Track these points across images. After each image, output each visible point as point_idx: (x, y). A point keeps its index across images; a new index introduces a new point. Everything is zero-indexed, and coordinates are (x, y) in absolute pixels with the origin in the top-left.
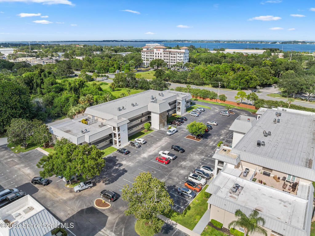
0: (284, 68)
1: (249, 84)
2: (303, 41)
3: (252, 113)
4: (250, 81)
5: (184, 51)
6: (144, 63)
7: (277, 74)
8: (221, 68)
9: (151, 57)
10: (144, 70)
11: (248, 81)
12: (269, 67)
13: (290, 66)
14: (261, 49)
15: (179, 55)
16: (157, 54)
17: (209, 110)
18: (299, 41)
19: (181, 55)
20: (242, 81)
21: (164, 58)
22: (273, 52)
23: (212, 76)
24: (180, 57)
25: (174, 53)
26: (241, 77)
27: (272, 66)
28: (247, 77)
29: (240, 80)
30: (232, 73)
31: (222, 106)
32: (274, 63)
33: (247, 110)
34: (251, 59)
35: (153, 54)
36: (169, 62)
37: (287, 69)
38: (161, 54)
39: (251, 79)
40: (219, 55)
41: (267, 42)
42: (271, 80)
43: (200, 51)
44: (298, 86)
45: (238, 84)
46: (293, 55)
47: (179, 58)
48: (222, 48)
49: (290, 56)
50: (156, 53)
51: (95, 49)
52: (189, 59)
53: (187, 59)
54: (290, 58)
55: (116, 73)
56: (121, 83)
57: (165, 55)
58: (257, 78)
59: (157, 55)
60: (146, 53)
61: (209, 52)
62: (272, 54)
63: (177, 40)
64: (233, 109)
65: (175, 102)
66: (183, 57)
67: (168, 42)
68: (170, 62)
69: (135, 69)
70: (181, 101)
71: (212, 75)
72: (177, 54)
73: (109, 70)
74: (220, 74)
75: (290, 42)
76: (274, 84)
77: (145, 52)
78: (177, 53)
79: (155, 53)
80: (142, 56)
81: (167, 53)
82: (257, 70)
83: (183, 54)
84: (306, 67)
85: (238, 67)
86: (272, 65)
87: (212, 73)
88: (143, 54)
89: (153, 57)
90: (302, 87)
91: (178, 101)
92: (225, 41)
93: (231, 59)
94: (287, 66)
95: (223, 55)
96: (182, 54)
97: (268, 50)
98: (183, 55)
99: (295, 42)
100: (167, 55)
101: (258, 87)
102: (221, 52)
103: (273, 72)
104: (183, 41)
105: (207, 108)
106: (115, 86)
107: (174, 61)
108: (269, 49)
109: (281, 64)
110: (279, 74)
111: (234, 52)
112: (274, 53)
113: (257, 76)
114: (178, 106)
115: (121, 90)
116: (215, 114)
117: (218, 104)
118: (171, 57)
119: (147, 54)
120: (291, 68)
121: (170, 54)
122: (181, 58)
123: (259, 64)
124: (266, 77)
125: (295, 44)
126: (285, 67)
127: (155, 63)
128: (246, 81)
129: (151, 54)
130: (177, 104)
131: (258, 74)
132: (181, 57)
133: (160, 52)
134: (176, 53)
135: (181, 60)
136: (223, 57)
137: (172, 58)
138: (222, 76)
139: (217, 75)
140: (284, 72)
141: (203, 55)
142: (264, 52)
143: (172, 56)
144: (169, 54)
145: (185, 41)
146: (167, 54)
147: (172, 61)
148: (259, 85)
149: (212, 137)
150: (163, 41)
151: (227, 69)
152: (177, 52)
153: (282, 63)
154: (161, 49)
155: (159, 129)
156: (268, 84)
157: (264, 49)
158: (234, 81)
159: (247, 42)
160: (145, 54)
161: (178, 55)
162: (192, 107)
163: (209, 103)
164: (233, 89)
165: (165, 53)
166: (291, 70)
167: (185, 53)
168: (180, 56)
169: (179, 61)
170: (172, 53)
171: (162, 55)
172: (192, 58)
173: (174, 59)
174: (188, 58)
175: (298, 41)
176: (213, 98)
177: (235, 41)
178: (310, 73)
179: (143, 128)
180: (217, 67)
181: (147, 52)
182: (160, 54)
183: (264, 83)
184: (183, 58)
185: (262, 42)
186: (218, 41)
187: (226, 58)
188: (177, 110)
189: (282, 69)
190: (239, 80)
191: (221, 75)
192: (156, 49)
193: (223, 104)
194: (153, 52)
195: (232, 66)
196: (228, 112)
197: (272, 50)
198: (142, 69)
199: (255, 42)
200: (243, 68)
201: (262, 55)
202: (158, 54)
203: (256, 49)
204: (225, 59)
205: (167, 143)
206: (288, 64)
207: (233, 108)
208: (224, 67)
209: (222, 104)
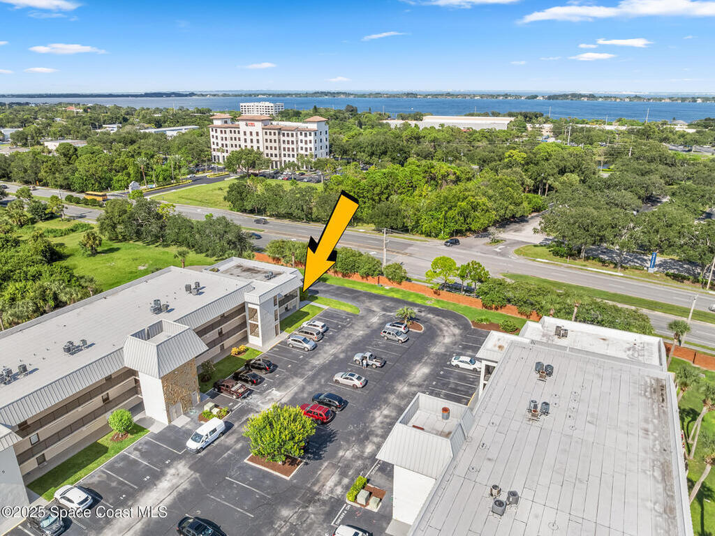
0: (556, 170)
1: (469, 220)
2: (590, 95)
3: (473, 322)
4: (473, 214)
5: (314, 126)
6: (218, 156)
7: (540, 187)
8: (400, 177)
9: (234, 142)
10: (212, 177)
11: (466, 213)
12: (519, 169)
13: (568, 164)
14: (504, 116)
15: (303, 137)
16: (248, 133)
17: (353, 317)
18: (583, 92)
19: (309, 138)
20: (450, 213)
21: (266, 144)
22: (529, 121)
23: (377, 198)
24: (306, 141)
25: (290, 133)
26: (449, 203)
27: (527, 164)
28: (464, 204)
29: (447, 212)
30: (426, 189)
31: (392, 299)
32: (532, 156)
33: (460, 313)
34: (480, 144)
35: (237, 135)
36: (280, 155)
37: (562, 172)
38: (257, 134)
39: (474, 208)
40: (405, 134)
41: (517, 96)
42: (525, 204)
43: (366, 120)
44: (593, 230)
45: (441, 223)
46: (573, 131)
47: (303, 145)
48: (418, 114)
49: (568, 132)
50: (245, 132)
51: (106, 118)
52: (331, 146)
53: (324, 147)
54: (567, 138)
55: (130, 190)
56: (120, 228)
57: (268, 137)
58: (490, 204)
59: (248, 137)
60: (221, 131)
61: (387, 123)
62: (529, 126)
63: (322, 93)
64: (422, 308)
65: (242, 308)
66: (313, 141)
67: (301, 97)
68: (282, 155)
69: (189, 176)
70: (257, 308)
71: (378, 195)
72: (297, 134)
73: (113, 183)
74: (399, 191)
75: (565, 96)
76: (532, 212)
77: (219, 130)
78: (299, 133)
79: (242, 133)
80: (212, 140)
81: (273, 131)
82: (489, 181)
83: (313, 133)
84: (602, 159)
85: (443, 171)
86: (528, 162)
87: (377, 190)
88: (214, 133)
89: (238, 143)
90: (601, 234)
91: (250, 306)
92: (429, 95)
93: (432, 144)
94: (562, 164)
95: (415, 135)
96: (310, 135)
97: (519, 117)
98: (312, 138)
99: (574, 95)
100: (273, 137)
101: (492, 230)
102: (413, 123)
103: (529, 182)
104: (333, 94)
105: (349, 310)
106: (97, 242)
107: (291, 153)
108: (521, 114)
109: (547, 160)
110: (545, 184)
111: (442, 125)
112: (533, 123)
113: (490, 198)
114: (250, 321)
115: (118, 249)
116: (367, 334)
117: (381, 293)
118: (284, 141)
119: (224, 135)
120: (572, 169)
121: (282, 136)
122: (309, 146)
123: (497, 158)
124: (512, 197)
125: (575, 100)
126: (558, 166)
127: (239, 159)
128: (461, 214)
129: (233, 135)
130: (247, 313)
131: (491, 192)
132: (308, 142)
133: (254, 130)
134: (294, 133)
135: (309, 149)
136: (415, 138)
137: (286, 146)
138: (403, 195)
139: (389, 195)
140: (556, 180)
141: (367, 135)
142: (511, 122)
143: (286, 138)
144: (277, 134)
145: (339, 93)
146: (272, 134)
147: (287, 153)
148: (495, 223)
149: (339, 448)
150: (289, 94)
151: (416, 177)
152: (297, 129)
153: (550, 155)
154: (256, 123)
155: (168, 424)
156: (518, 215)
157: (510, 115)
158: (431, 213)
159: (475, 96)
160: (219, 134)
161: (300, 137)
162: (304, 309)
163: (358, 288)
164: (428, 235)
165: (268, 131)
166: (572, 172)
167: (318, 133)
168: (306, 139)
169: (303, 152)
170: (286, 132)
171: (260, 138)
172: (337, 143)
173: (291, 146)
174: (328, 143)
175: (580, 94)
176: (368, 275)
177: (448, 94)
178: (616, 185)
179: (106, 429)
180: (391, 174)
181: (223, 130)
182: (254, 134)
183: (509, 215)
184: (312, 145)
185: (506, 96)
186: (412, 94)
187: (421, 140)
188: (249, 332)
189: (551, 172)
190: (443, 213)
191: (401, 193)
192: (244, 123)
193: (397, 291)
194: (237, 130)
195: (429, 168)
196: (403, 326)
197: (528, 117)
198: (209, 174)
199: (492, 96)
200: (455, 174)
201: (504, 131)
202: (251, 133)
203: (494, 114)
204: (419, 143)
205: (175, 494)
206: (563, 159)
207: (423, 306)
208: (408, 174)
209: (392, 290)
